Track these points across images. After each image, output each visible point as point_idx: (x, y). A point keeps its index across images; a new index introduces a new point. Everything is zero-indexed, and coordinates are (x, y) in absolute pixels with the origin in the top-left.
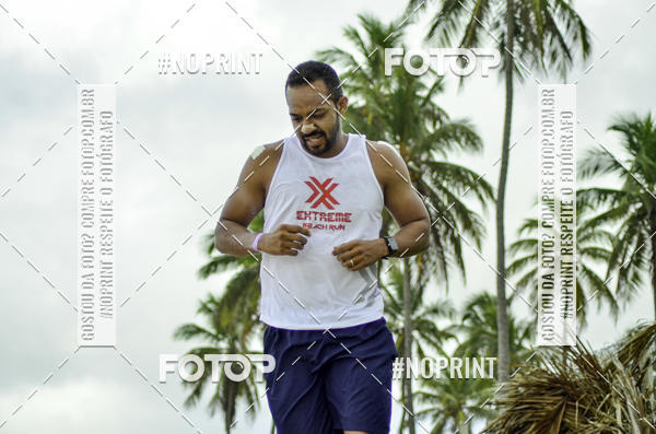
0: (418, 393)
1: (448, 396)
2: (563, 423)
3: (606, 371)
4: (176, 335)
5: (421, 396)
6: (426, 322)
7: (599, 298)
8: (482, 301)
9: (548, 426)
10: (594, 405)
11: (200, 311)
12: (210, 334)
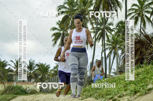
0: (106, 43)
1: (113, 44)
2: (141, 51)
3: (151, 39)
4: (51, 30)
5: (107, 44)
6: (108, 27)
7: (149, 22)
8: (121, 22)
9: (138, 51)
10: (148, 47)
11: (57, 24)
12: (59, 30)
